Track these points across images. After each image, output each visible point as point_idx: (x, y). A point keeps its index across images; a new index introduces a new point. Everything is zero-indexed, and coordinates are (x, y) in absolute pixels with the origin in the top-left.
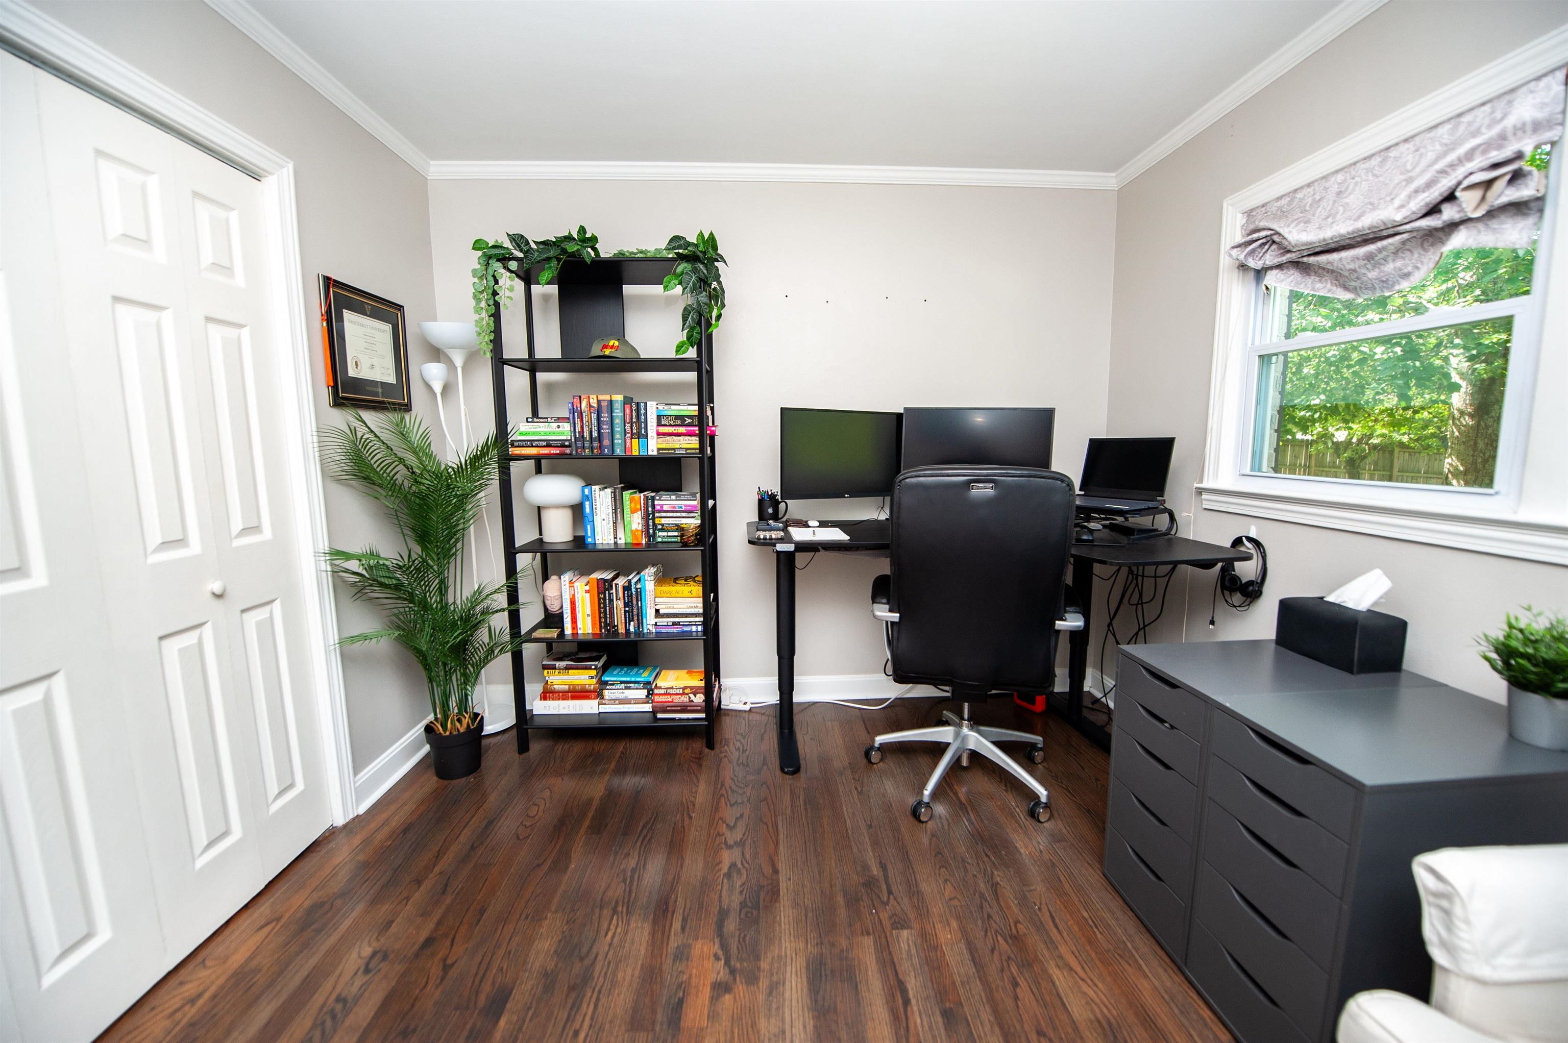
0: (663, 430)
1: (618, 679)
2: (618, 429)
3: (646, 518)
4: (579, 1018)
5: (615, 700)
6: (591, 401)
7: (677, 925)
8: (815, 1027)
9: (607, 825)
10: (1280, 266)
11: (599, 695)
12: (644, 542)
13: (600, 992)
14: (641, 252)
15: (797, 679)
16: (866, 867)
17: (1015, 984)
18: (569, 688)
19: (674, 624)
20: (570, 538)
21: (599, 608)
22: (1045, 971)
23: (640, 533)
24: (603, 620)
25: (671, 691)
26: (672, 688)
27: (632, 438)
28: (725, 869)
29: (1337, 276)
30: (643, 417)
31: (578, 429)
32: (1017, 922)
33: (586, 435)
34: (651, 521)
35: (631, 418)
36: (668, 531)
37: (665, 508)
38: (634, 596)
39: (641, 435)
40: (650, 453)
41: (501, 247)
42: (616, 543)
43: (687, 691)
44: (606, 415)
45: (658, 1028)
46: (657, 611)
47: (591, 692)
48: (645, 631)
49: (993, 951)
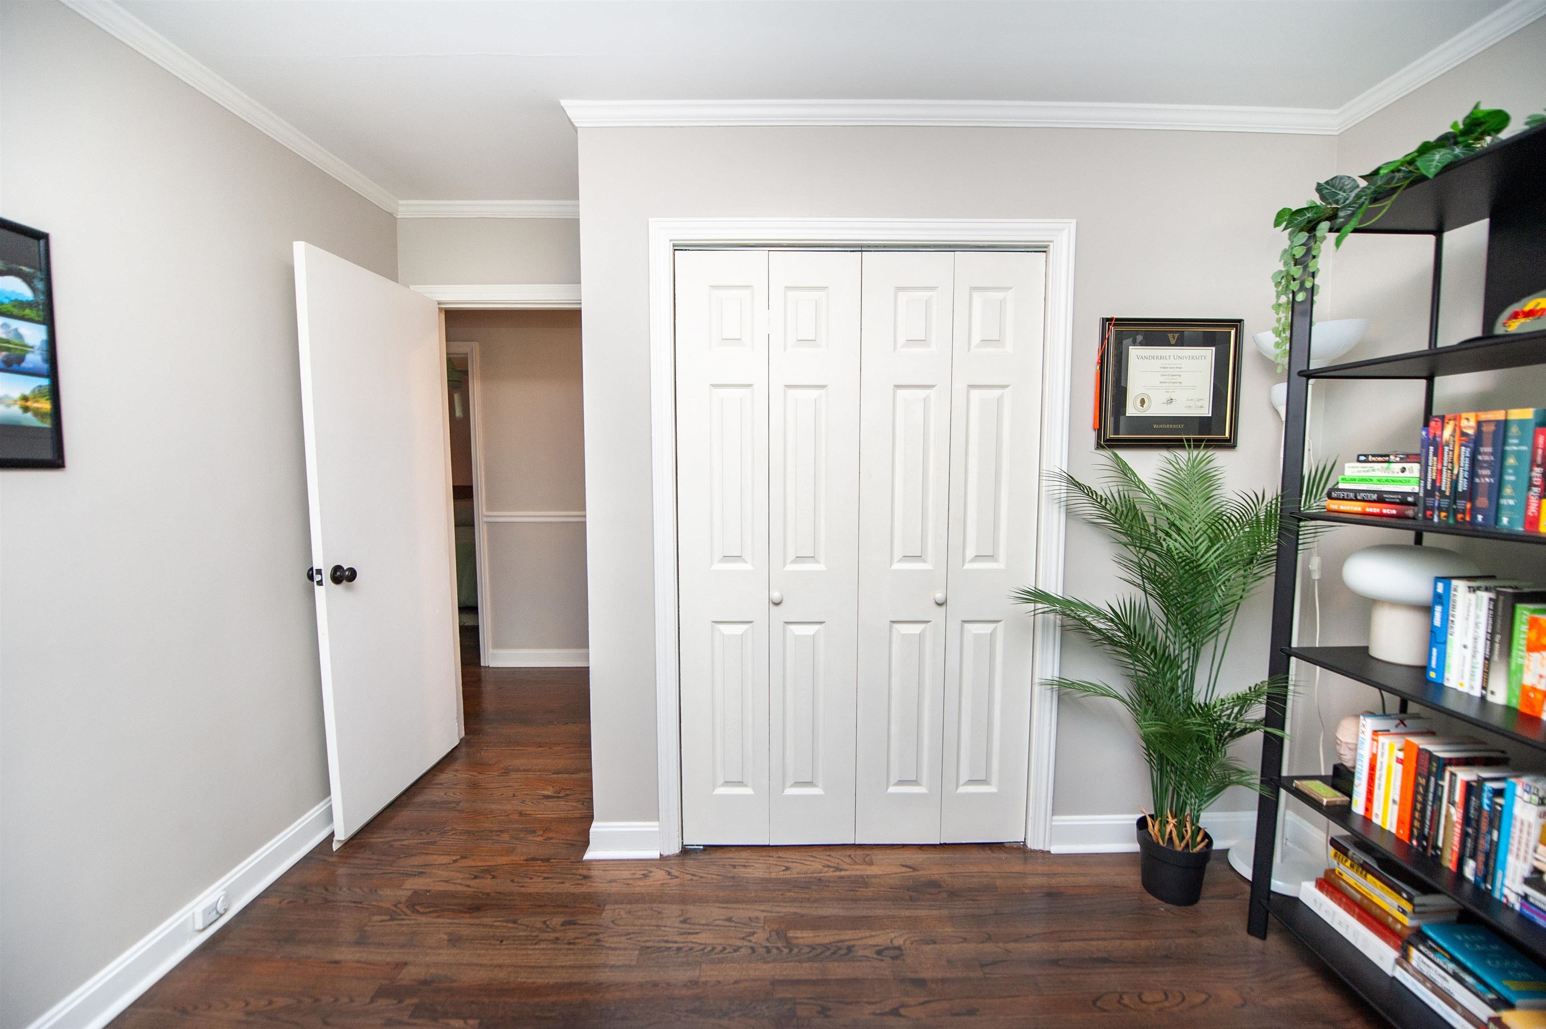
5: (1426, 978)
6: (1464, 424)
11: (1404, 948)
18: (1361, 900)
21: (1415, 800)
23: (1538, 697)
24: (1417, 824)
27: (1541, 497)
31: (1433, 475)
33: (1447, 486)
38: (1486, 814)
42: (1484, 700)
44: (1489, 449)
46: (1536, 872)
47: (1392, 931)
48: (1496, 893)
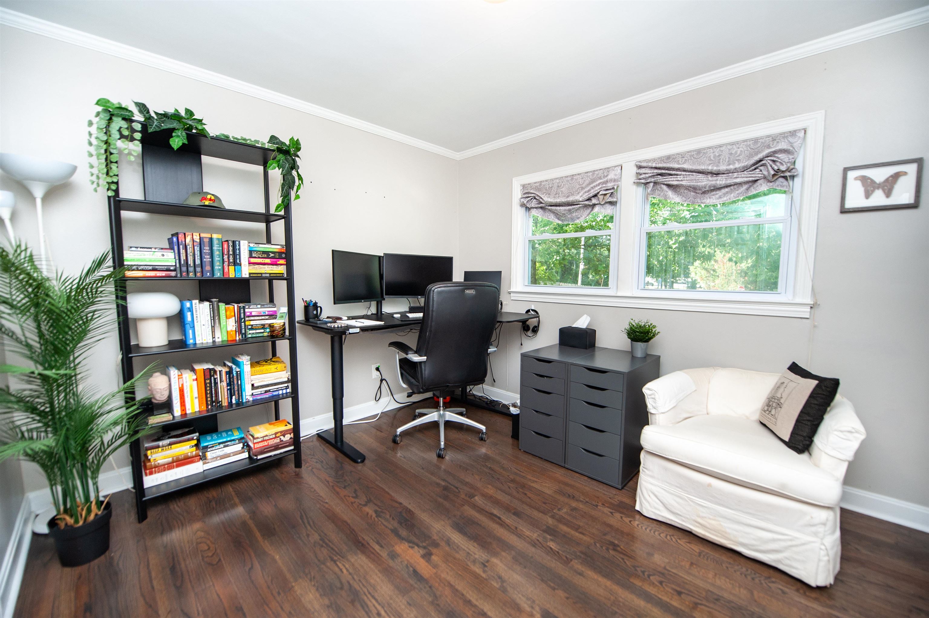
0: (253, 260)
1: (216, 442)
2: (217, 259)
3: (239, 321)
4: (372, 608)
5: (216, 457)
6: (194, 237)
7: (377, 547)
8: (478, 544)
9: (274, 529)
10: (536, 208)
11: (203, 458)
12: (238, 338)
13: (369, 593)
14: (245, 140)
15: (345, 410)
16: (438, 484)
17: (526, 494)
18: (173, 459)
19: (266, 392)
20: (165, 342)
21: (206, 391)
22: (530, 486)
23: (234, 333)
24: (209, 399)
25: (267, 438)
26: (267, 436)
27: (229, 266)
28: (374, 515)
29: (558, 215)
30: (238, 251)
31: (183, 257)
32: (508, 476)
33: (190, 262)
34: (243, 324)
35: (228, 251)
36: (256, 329)
37: (253, 314)
38: (235, 377)
39: (236, 263)
40: (244, 276)
41: (127, 110)
42: (214, 342)
43: (277, 435)
44: (207, 248)
45: (416, 586)
46: (253, 385)
47: (193, 457)
48: (244, 401)
49: (509, 488)
